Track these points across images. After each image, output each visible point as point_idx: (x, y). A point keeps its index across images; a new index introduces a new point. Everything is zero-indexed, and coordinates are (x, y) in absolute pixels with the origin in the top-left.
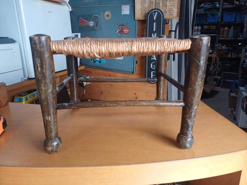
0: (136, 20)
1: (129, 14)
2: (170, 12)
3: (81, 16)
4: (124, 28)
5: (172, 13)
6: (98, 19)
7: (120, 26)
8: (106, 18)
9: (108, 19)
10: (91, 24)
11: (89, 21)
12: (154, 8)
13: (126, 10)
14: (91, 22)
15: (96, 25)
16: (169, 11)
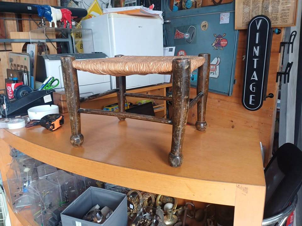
0: (236, 30)
1: (228, 23)
2: (283, 18)
3: (178, 28)
4: (221, 40)
5: (286, 19)
6: (194, 31)
7: (217, 37)
8: (203, 29)
9: (204, 29)
10: (187, 36)
11: (185, 33)
12: (260, 14)
13: (225, 18)
14: (187, 35)
15: (191, 38)
16: (281, 17)
